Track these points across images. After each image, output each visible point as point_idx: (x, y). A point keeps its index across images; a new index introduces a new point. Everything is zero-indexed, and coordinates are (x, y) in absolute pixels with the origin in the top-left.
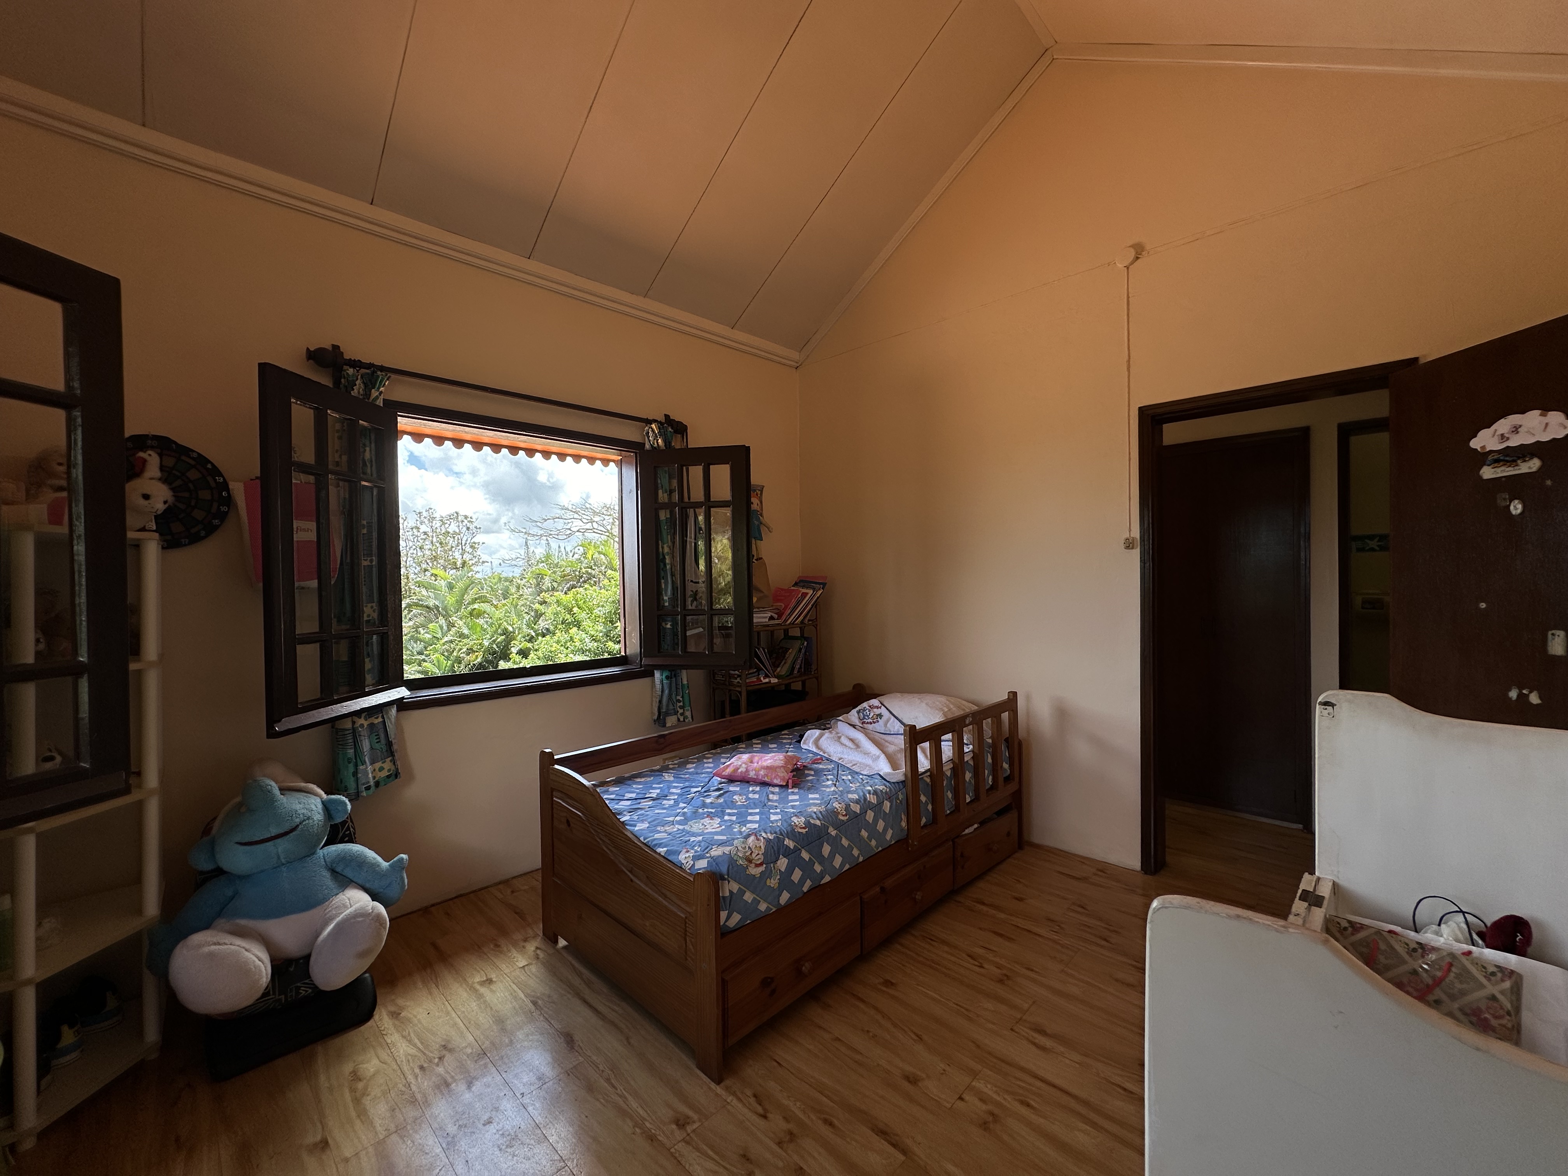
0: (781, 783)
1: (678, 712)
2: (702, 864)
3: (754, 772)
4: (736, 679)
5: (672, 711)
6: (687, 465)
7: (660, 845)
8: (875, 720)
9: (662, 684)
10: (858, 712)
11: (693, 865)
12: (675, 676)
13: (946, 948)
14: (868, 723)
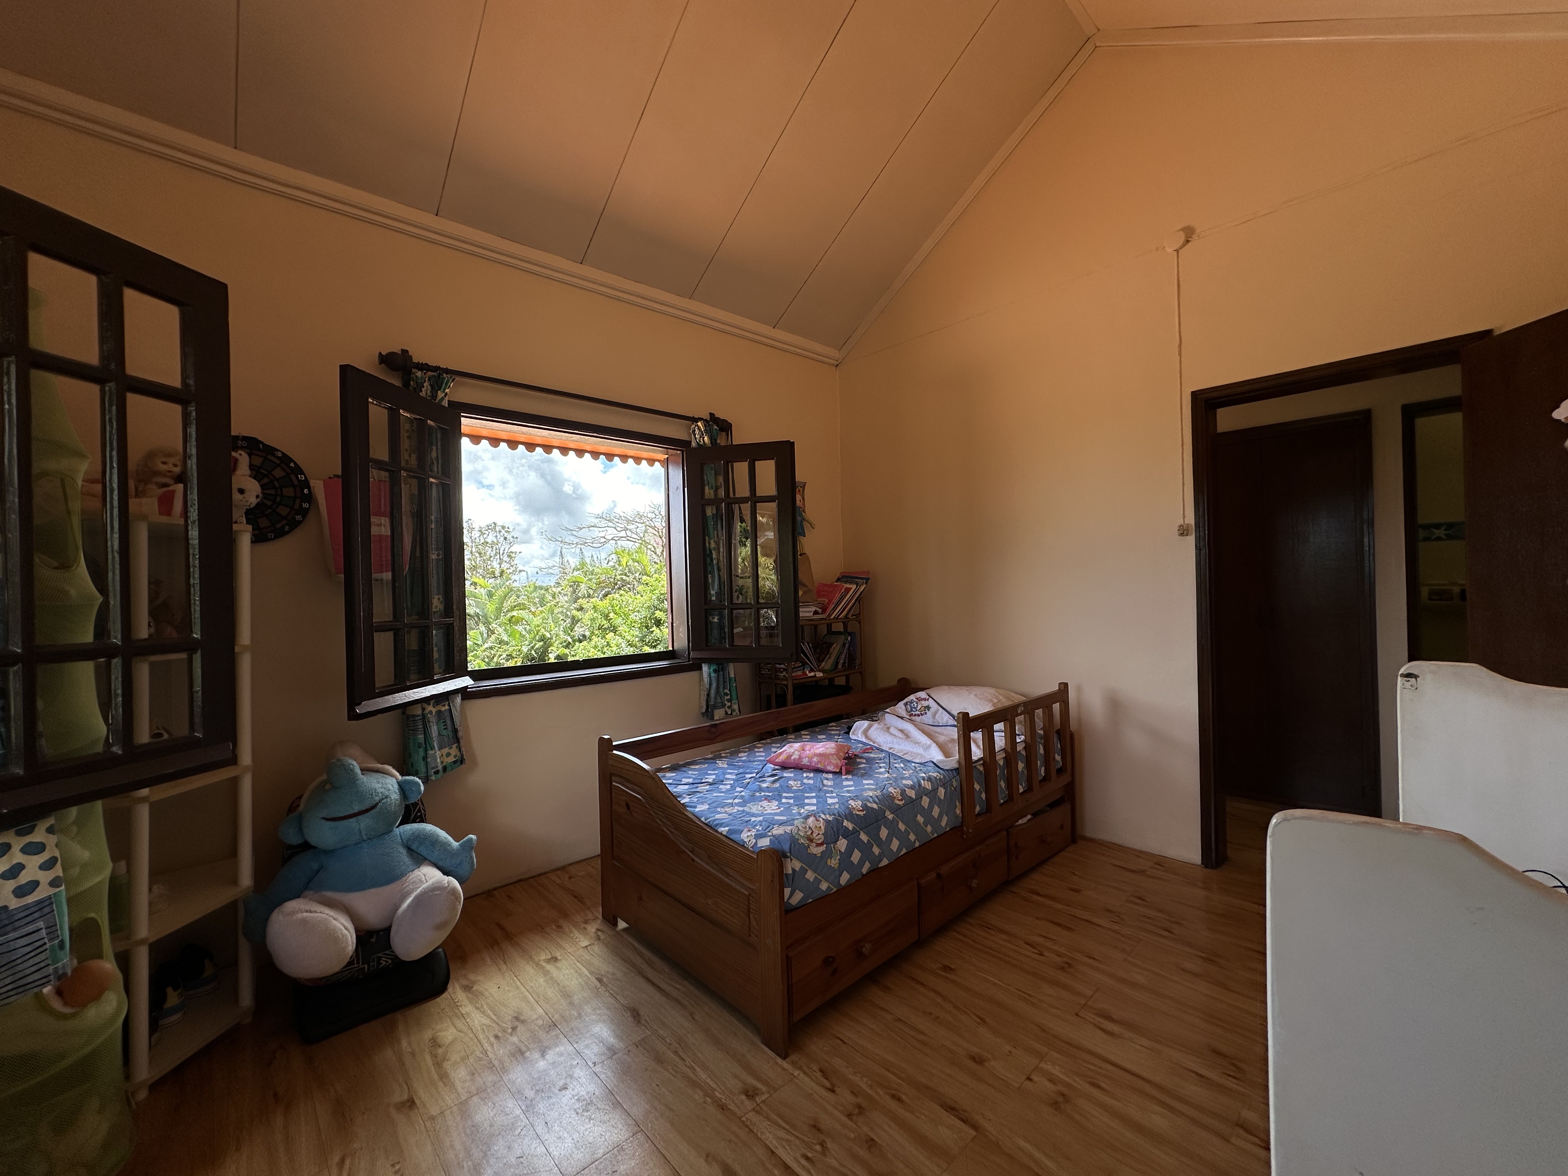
0: (835, 770)
1: (725, 705)
2: (764, 843)
3: (807, 759)
4: (782, 672)
5: (720, 705)
6: (732, 462)
7: (721, 825)
8: (923, 712)
9: (710, 677)
10: (906, 704)
11: (756, 843)
12: (722, 670)
13: (1004, 937)
14: (915, 715)
